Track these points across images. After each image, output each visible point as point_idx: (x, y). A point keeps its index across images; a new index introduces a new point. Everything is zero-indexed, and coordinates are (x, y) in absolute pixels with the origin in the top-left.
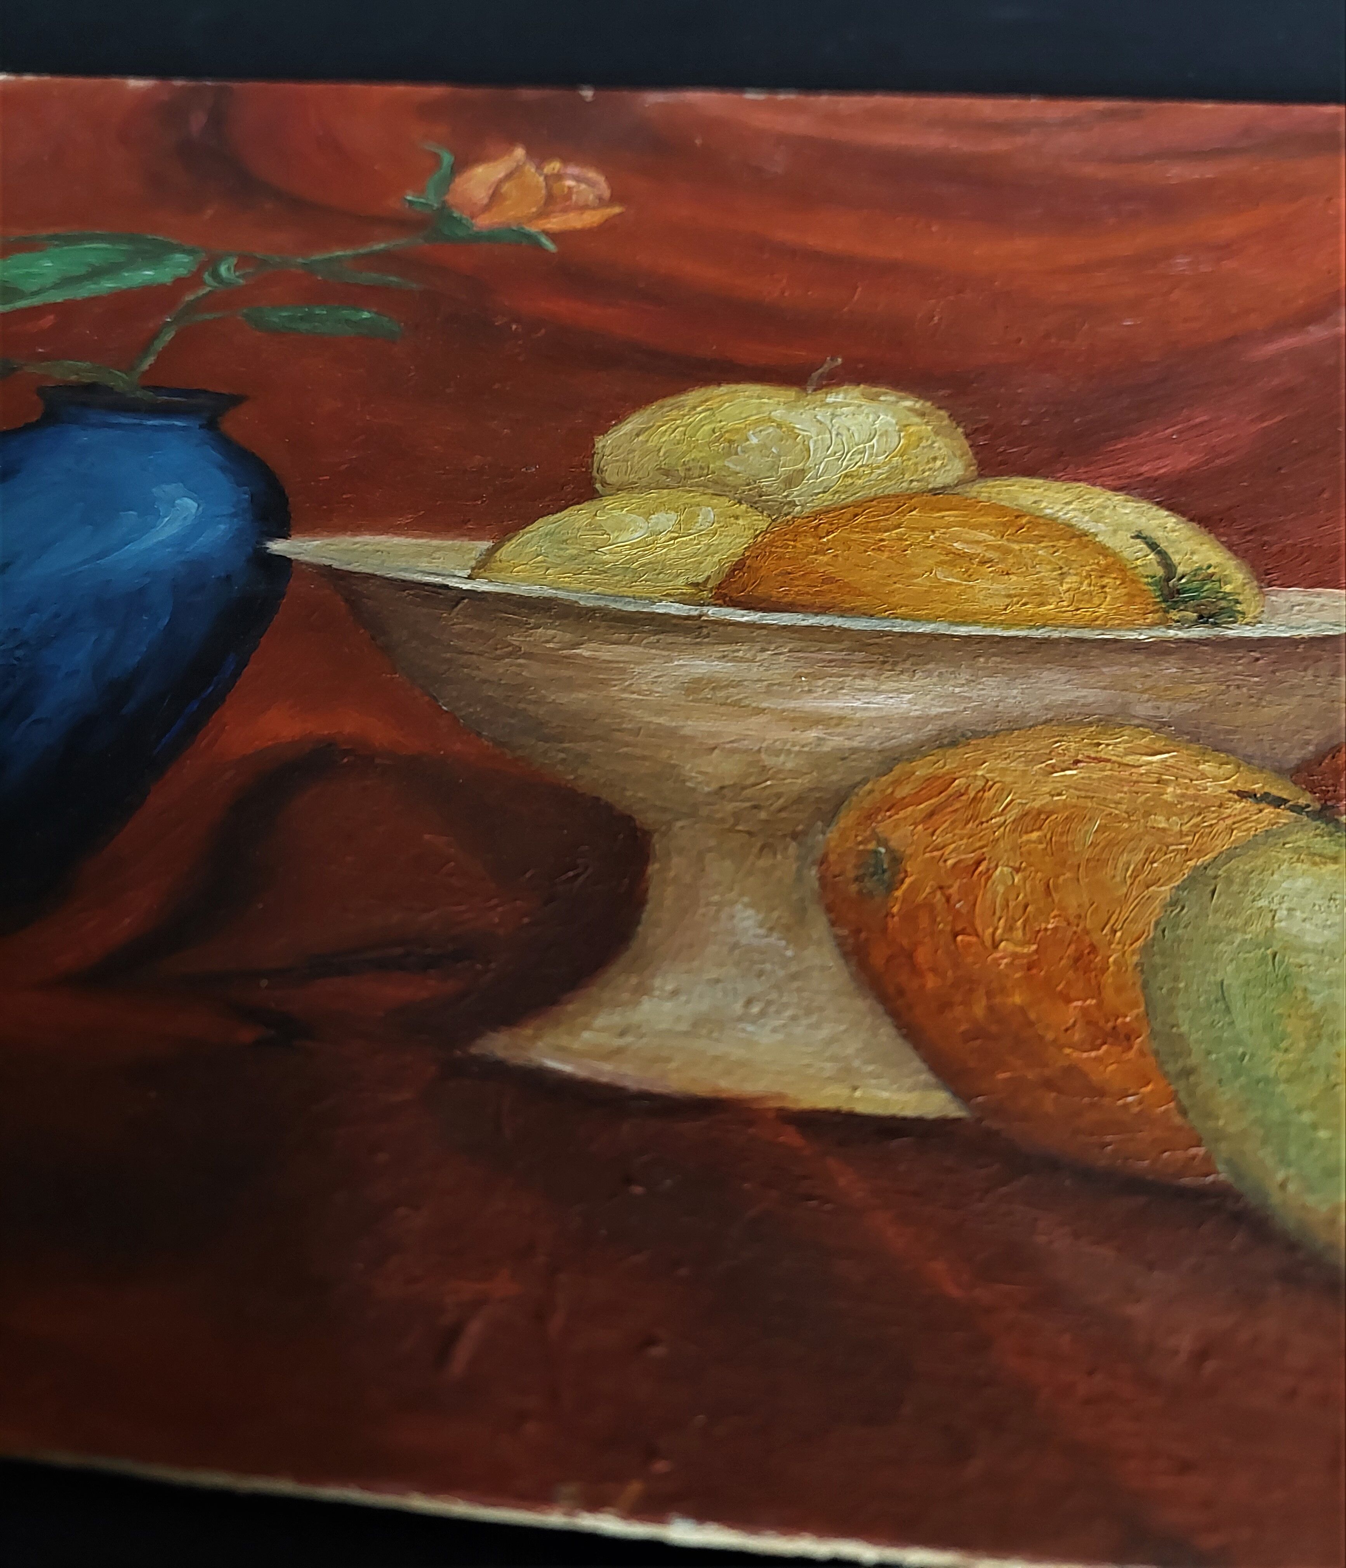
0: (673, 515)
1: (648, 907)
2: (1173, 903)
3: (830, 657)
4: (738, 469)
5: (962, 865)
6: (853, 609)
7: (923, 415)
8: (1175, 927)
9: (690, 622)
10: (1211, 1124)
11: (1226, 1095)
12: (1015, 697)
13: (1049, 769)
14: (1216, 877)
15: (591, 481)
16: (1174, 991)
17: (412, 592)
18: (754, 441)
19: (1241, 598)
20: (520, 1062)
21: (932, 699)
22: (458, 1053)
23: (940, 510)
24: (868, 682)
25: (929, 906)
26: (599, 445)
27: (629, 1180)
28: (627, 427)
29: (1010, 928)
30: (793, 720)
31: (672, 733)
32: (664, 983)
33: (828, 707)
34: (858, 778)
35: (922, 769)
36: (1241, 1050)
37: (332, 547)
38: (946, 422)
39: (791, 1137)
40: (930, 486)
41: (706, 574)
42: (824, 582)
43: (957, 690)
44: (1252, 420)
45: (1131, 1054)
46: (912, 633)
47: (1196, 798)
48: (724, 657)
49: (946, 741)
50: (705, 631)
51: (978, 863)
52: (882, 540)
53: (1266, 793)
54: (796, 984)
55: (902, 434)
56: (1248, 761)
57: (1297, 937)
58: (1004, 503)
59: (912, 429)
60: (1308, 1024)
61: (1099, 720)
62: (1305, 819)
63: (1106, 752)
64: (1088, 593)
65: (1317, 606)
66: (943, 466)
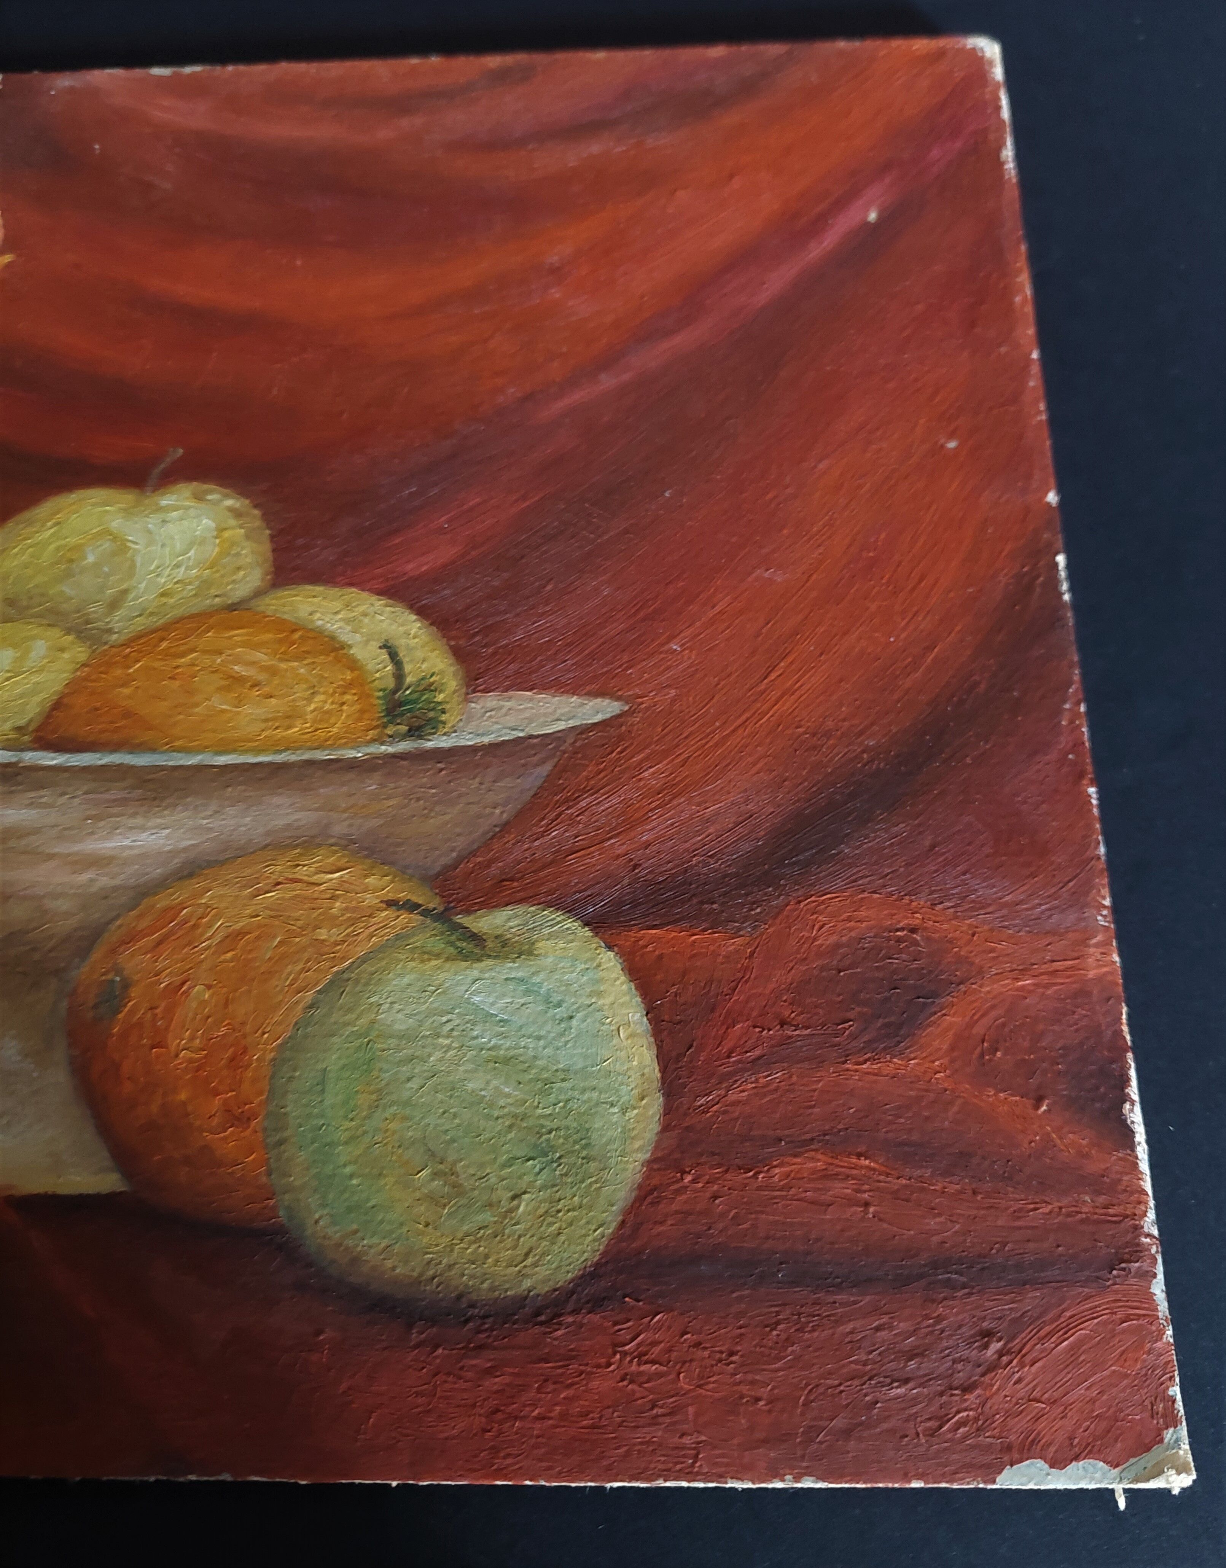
0: (11, 652)
2: (311, 1007)
3: (114, 797)
4: (72, 593)
6: (140, 744)
7: (239, 515)
8: (307, 1025)
9: (9, 769)
10: (284, 1181)
11: (302, 1156)
12: (247, 824)
13: (255, 893)
14: (348, 980)
16: (291, 1079)
18: (91, 559)
19: (447, 707)
21: (184, 833)
23: (231, 629)
24: (138, 821)
25: (140, 1024)
29: (192, 1038)
30: (75, 863)
33: (104, 848)
34: (114, 914)
35: (162, 902)
36: (322, 1122)
38: (258, 523)
39: (12, 1218)
40: (230, 601)
41: (28, 718)
42: (123, 718)
43: (205, 821)
44: (517, 501)
45: (248, 1132)
46: (182, 766)
47: (355, 909)
48: (32, 803)
49: (185, 873)
50: (20, 778)
51: (183, 984)
52: (177, 667)
53: (408, 900)
54: (35, 1099)
55: (217, 540)
56: (403, 871)
57: (389, 1026)
58: (285, 617)
59: (226, 534)
60: (374, 1097)
61: (305, 842)
62: (428, 921)
63: (302, 872)
64: (328, 712)
65: (504, 711)
66: (245, 576)
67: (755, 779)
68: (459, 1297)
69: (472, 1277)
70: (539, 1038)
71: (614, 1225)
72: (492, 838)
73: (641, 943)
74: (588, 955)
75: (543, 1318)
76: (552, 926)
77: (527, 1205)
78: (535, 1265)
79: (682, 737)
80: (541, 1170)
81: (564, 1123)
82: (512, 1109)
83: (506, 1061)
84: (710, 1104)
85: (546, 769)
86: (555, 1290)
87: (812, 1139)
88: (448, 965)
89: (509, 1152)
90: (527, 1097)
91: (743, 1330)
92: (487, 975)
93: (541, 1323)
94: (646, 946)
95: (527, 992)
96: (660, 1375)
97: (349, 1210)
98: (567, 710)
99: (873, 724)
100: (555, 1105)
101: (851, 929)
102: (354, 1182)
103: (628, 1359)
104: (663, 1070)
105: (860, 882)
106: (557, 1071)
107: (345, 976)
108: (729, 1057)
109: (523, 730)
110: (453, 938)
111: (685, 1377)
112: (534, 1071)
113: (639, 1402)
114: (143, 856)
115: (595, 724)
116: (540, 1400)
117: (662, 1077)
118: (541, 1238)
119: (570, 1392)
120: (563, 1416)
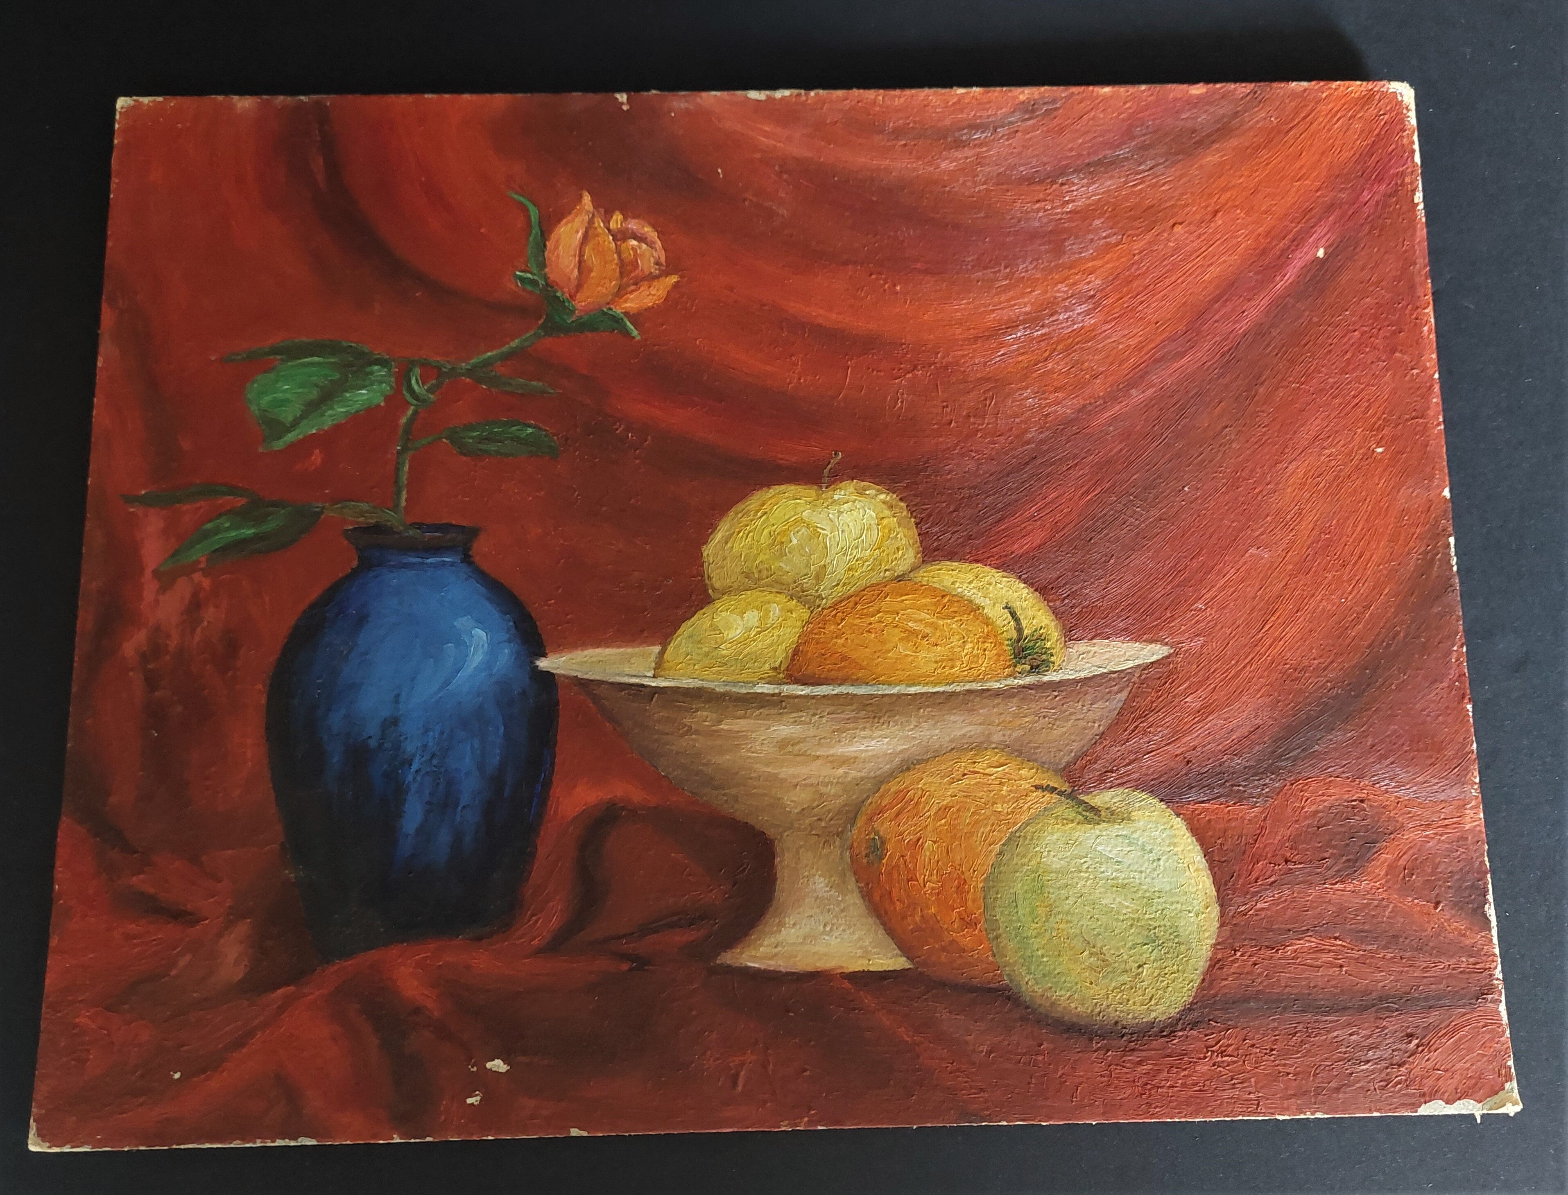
0: (756, 613)
1: (778, 882)
2: (1000, 854)
3: (848, 717)
4: (788, 569)
5: (911, 842)
6: (857, 679)
7: (891, 507)
8: (1000, 866)
9: (775, 698)
10: (1004, 960)
11: (1011, 945)
12: (937, 735)
13: (951, 780)
14: (1019, 837)
15: (705, 588)
16: (996, 899)
17: (627, 692)
18: (795, 542)
19: (1054, 651)
20: (737, 965)
21: (898, 741)
22: (712, 964)
23: (902, 595)
24: (867, 732)
25: (897, 866)
26: (705, 554)
27: (789, 1011)
28: (718, 536)
29: (931, 874)
30: (832, 762)
31: (774, 778)
32: (790, 920)
33: (848, 752)
34: (865, 796)
35: (893, 787)
36: (1019, 925)
37: (574, 661)
38: (905, 513)
39: (847, 985)
40: (896, 574)
41: (779, 661)
42: (842, 661)
43: (910, 733)
45: (977, 932)
46: (888, 694)
47: (1016, 791)
48: (796, 721)
49: (904, 768)
50: (784, 704)
51: (918, 840)
52: (871, 624)
53: (1048, 786)
54: (844, 914)
55: (880, 527)
56: (1042, 766)
57: (1050, 865)
58: (936, 585)
59: (885, 522)
60: (1048, 909)
61: (976, 746)
62: (1063, 798)
63: (978, 767)
64: (977, 656)
65: (1092, 653)
66: (903, 555)
67: (1259, 701)
68: (1116, 1023)
69: (1121, 1012)
70: (1141, 872)
71: (1198, 981)
72: (1095, 743)
73: (1197, 812)
74: (1165, 820)
75: (1165, 1033)
76: (1140, 801)
77: (1147, 971)
78: (1156, 1004)
79: (1211, 671)
80: (1153, 950)
81: (1162, 923)
82: (1131, 915)
83: (1124, 886)
84: (1247, 911)
85: (1124, 695)
86: (1170, 1018)
87: (1308, 930)
88: (1079, 827)
89: (1133, 940)
90: (1139, 908)
91: (1277, 1037)
92: (1104, 833)
93: (1164, 1036)
94: (1200, 814)
95: (1130, 844)
96: (1235, 1062)
97: (1044, 975)
98: (1132, 653)
99: (1332, 662)
100: (1156, 912)
101: (1324, 801)
102: (1045, 959)
103: (1216, 1054)
104: (1218, 891)
105: (1329, 770)
106: (1154, 892)
107: (1018, 834)
108: (1256, 882)
109: (1105, 668)
110: (1080, 810)
111: (1248, 1063)
112: (1140, 892)
113: (1225, 1077)
114: (876, 756)
115: (1152, 663)
116: (1169, 1077)
117: (1218, 895)
118: (1158, 990)
119: (1186, 1073)
120: (1184, 1085)
